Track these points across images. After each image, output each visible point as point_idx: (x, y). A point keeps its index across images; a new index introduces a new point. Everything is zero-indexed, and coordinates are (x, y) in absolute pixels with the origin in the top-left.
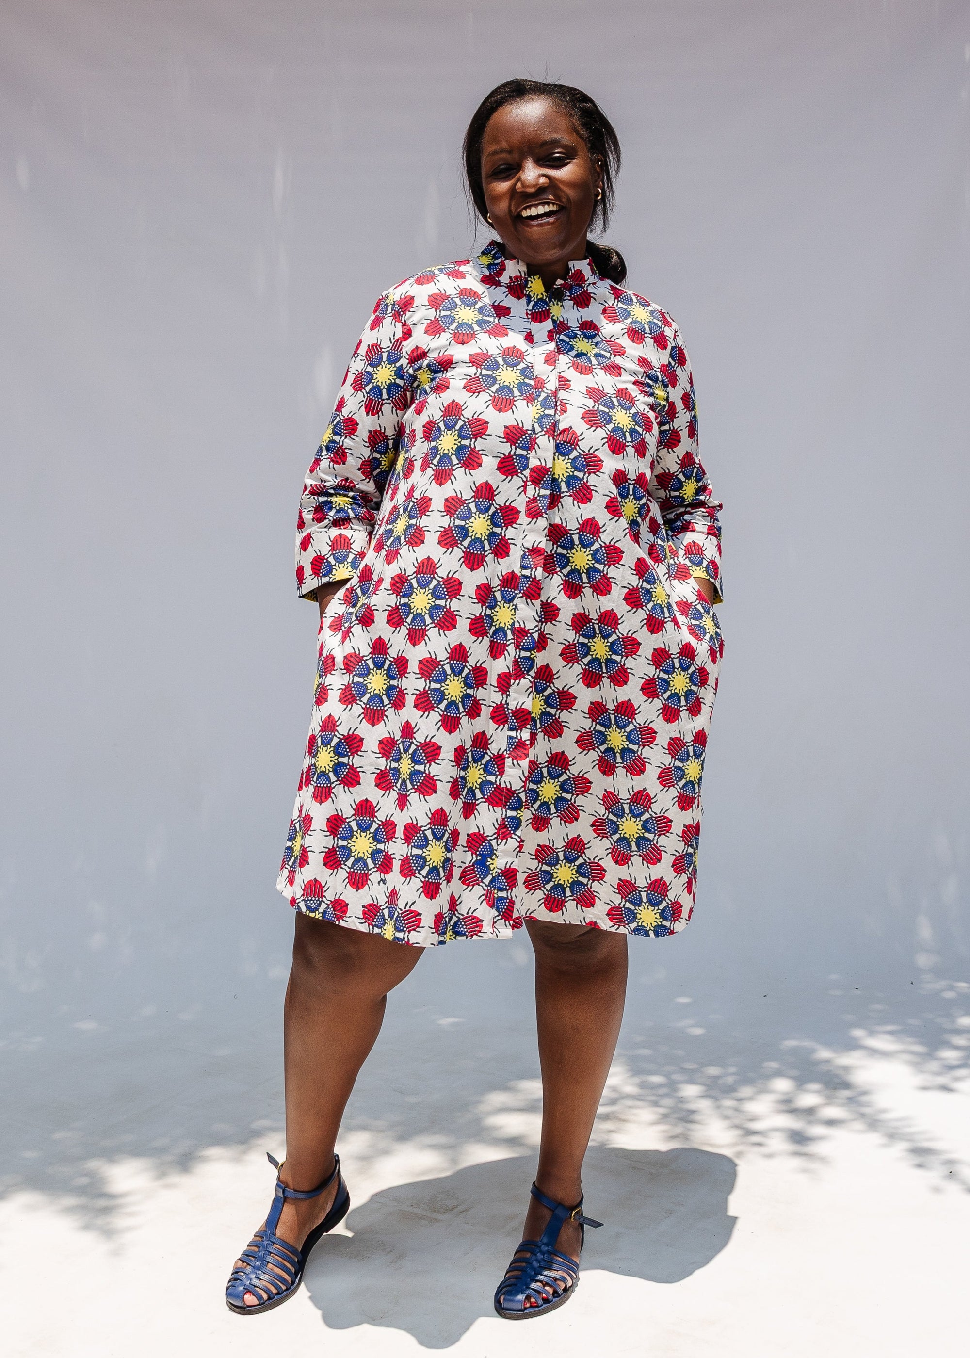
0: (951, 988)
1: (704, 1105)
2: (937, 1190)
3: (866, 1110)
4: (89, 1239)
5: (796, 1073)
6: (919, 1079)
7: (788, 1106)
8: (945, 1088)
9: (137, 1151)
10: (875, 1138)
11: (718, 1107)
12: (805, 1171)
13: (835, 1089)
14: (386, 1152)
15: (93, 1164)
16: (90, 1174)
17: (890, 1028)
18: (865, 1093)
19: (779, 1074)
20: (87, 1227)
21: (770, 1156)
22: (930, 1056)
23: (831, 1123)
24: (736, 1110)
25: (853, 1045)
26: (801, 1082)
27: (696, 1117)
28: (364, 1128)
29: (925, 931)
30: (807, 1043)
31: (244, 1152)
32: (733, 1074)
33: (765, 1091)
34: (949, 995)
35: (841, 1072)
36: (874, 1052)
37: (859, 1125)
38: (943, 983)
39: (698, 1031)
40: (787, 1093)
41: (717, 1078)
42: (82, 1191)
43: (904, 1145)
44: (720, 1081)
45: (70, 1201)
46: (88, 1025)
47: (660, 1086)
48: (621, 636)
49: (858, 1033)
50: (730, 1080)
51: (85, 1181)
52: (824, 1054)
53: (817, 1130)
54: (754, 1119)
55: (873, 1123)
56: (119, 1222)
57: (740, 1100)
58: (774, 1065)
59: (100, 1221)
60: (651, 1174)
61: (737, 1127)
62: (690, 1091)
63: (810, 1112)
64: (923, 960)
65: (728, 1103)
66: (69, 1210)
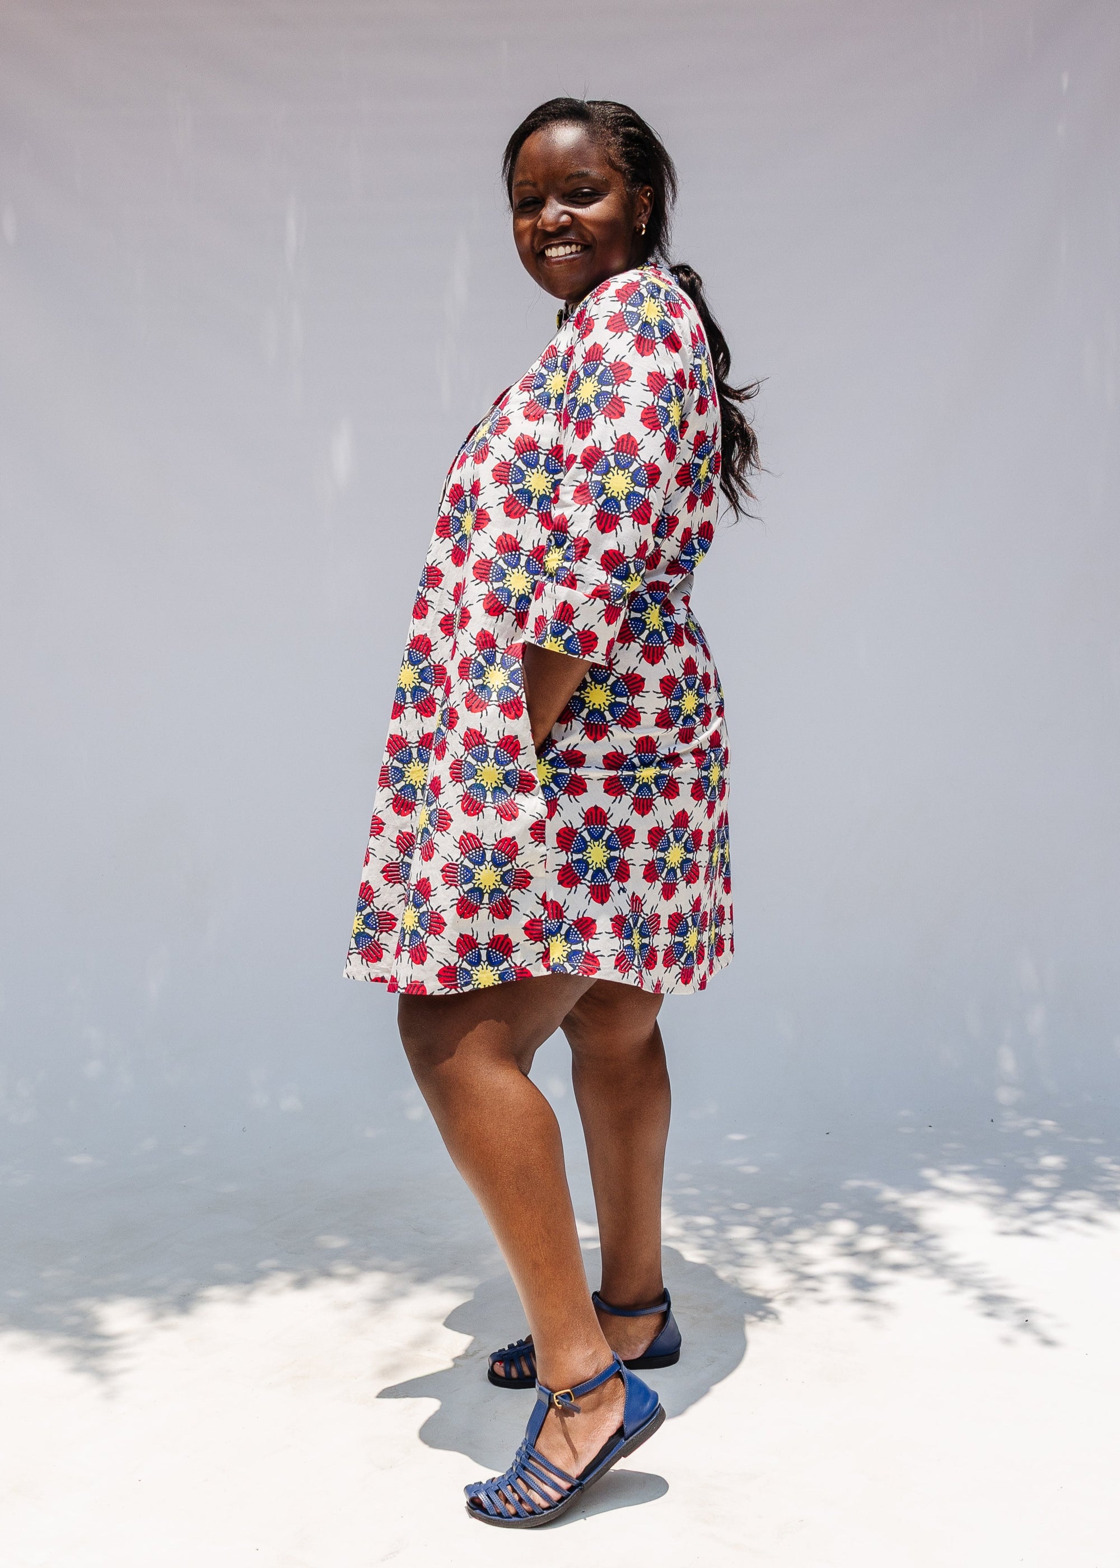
0: (1036, 1126)
1: (756, 1248)
2: (1007, 1341)
3: (934, 1254)
4: (82, 1380)
5: (856, 1214)
6: (994, 1224)
7: (849, 1248)
8: (1025, 1232)
9: (132, 1291)
10: (942, 1285)
11: (770, 1251)
12: (867, 1318)
13: (901, 1231)
14: (403, 1294)
15: (83, 1304)
16: (83, 1314)
17: (965, 1168)
18: (933, 1237)
19: (838, 1216)
20: (78, 1370)
21: (825, 1302)
22: (1008, 1197)
23: (897, 1267)
24: (790, 1253)
25: (923, 1186)
26: (863, 1224)
27: (746, 1261)
28: (380, 1269)
29: (1008, 1063)
30: (871, 1184)
31: (249, 1293)
32: (787, 1215)
33: (824, 1233)
34: (1033, 1133)
35: (908, 1215)
36: (946, 1193)
37: (926, 1271)
38: (1026, 1121)
39: (752, 1169)
40: (849, 1236)
41: (771, 1219)
42: (73, 1331)
43: (974, 1292)
44: (774, 1223)
45: (59, 1341)
46: (82, 1160)
47: (707, 1227)
48: (432, 664)
49: (929, 1173)
50: (785, 1221)
51: (74, 1320)
52: (890, 1194)
53: (882, 1275)
54: (809, 1263)
55: (941, 1268)
56: (111, 1363)
57: (794, 1243)
58: (834, 1206)
59: (94, 1362)
60: (693, 1318)
61: (790, 1271)
62: (740, 1233)
63: (874, 1254)
64: (1005, 1095)
65: (781, 1246)
66: (58, 1351)
